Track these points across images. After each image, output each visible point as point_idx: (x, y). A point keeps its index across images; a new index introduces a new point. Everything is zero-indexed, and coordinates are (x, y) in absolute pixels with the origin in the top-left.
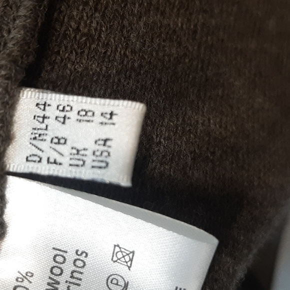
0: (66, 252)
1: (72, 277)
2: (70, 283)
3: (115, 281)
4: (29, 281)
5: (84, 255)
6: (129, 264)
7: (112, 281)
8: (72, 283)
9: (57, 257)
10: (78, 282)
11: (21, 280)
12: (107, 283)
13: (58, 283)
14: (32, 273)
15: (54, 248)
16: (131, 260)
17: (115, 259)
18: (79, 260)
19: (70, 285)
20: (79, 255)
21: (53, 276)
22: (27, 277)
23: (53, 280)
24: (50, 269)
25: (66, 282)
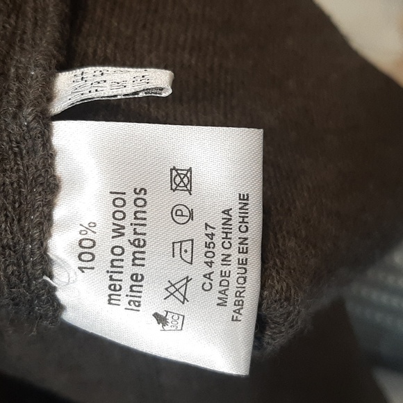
0: (124, 193)
1: (136, 218)
2: (135, 224)
3: (179, 213)
4: (93, 232)
5: (143, 191)
6: (189, 187)
7: (176, 213)
8: (137, 225)
9: (116, 201)
10: (143, 222)
11: (85, 232)
12: (172, 216)
13: (123, 228)
14: (94, 223)
15: (111, 193)
16: (190, 181)
17: (174, 186)
18: (139, 199)
19: (136, 227)
20: (138, 194)
21: (116, 222)
22: (90, 228)
23: (118, 225)
24: (112, 215)
25: (131, 224)
